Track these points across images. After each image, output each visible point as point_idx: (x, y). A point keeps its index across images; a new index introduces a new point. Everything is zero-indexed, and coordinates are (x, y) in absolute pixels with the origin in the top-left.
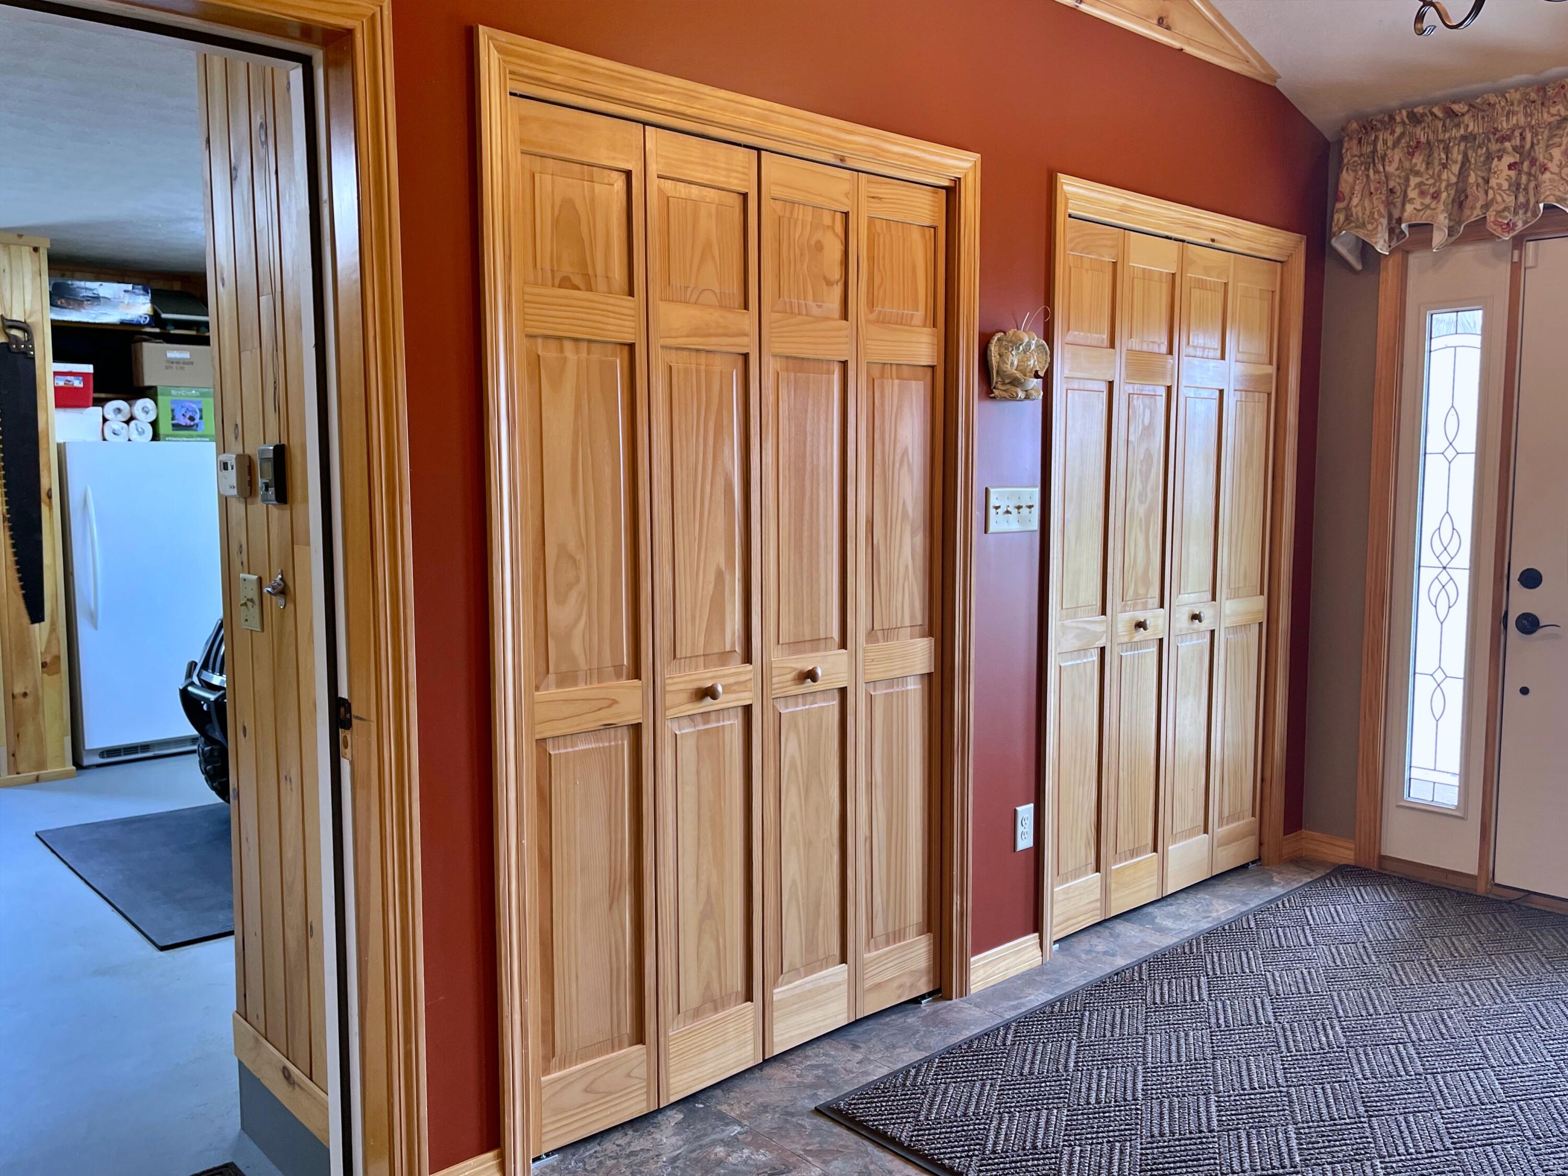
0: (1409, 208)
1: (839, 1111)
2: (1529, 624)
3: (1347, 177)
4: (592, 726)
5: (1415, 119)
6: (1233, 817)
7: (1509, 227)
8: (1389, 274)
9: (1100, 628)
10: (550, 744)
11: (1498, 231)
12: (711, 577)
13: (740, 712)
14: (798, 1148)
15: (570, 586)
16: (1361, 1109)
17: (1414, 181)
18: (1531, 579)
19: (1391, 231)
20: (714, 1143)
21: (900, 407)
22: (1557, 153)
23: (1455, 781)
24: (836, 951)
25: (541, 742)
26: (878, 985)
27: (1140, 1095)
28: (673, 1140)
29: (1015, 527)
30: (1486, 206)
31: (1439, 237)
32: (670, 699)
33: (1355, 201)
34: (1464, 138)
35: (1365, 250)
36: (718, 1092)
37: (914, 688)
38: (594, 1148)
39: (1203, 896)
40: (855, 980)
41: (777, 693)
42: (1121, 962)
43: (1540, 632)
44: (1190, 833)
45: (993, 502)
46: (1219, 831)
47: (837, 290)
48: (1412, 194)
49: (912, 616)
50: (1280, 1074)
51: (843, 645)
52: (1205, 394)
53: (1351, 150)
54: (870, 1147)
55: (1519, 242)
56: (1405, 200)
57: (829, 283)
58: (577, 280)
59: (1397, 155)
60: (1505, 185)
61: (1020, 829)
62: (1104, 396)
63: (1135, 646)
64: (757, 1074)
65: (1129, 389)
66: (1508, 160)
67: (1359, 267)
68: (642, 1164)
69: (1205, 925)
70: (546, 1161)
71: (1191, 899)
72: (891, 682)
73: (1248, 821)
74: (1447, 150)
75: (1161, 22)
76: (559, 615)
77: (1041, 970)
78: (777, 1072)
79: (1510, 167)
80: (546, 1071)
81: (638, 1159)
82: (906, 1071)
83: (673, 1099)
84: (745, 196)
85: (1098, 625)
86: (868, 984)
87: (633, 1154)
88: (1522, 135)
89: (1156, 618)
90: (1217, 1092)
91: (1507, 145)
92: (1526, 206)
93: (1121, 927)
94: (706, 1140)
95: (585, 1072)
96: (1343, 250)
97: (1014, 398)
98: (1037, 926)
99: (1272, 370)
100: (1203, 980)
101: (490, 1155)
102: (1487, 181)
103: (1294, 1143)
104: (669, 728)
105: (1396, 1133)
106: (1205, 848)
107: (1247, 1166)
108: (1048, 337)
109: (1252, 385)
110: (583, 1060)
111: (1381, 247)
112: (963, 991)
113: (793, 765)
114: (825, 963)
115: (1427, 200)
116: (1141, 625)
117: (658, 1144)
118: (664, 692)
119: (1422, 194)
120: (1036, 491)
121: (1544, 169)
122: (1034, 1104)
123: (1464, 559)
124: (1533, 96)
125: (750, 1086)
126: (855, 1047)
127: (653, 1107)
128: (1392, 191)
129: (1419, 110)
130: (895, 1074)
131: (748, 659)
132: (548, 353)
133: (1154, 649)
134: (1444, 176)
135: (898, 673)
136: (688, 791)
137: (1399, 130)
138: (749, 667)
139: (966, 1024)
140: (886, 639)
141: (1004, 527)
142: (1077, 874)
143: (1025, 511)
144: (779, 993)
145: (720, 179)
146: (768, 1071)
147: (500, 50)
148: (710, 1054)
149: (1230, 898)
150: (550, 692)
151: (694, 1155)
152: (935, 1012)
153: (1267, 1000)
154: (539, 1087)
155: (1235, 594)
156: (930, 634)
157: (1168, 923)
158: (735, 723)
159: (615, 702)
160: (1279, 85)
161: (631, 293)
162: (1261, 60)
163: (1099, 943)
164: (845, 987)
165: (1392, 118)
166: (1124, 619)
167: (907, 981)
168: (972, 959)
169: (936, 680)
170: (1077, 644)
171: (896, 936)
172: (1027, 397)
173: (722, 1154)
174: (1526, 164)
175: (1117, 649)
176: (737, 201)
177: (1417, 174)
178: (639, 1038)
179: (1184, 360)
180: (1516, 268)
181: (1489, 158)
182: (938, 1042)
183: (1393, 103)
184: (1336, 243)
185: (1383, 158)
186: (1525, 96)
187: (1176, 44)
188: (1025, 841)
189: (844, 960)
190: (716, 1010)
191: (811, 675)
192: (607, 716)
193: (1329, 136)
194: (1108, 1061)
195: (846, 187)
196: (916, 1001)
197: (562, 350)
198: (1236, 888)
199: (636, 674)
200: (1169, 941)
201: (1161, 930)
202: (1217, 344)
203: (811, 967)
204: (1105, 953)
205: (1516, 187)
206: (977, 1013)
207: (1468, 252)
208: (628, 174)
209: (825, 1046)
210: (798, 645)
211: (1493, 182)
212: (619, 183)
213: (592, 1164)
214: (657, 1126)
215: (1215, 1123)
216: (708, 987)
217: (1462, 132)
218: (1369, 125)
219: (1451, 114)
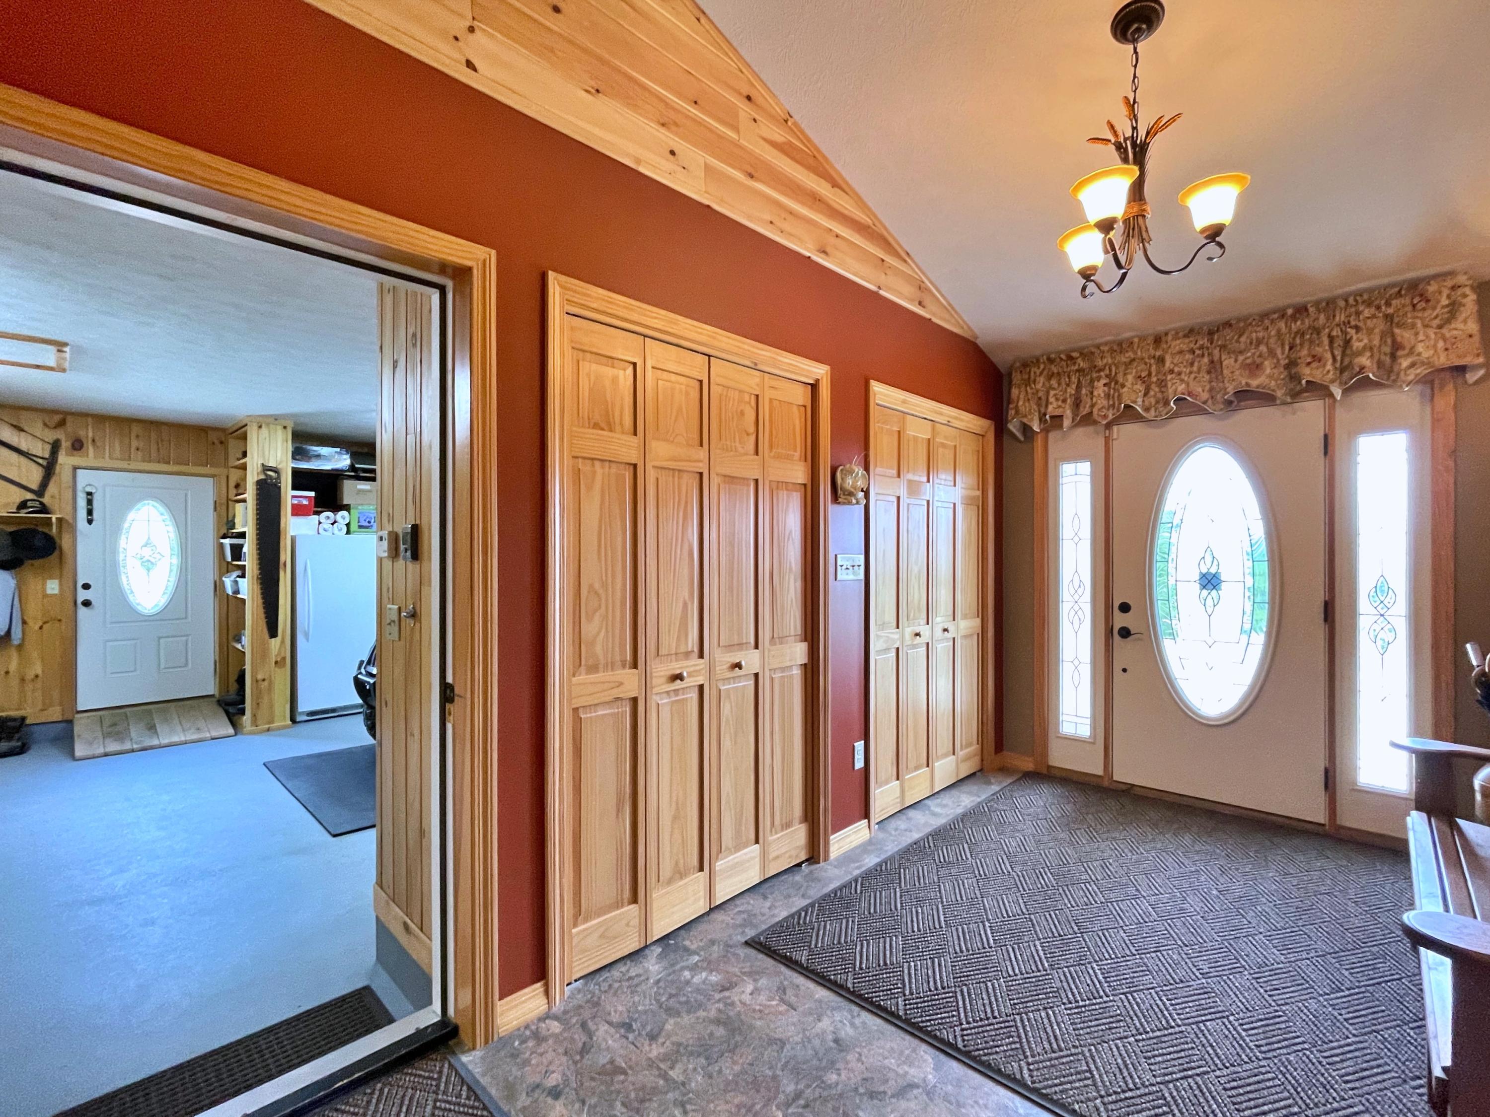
0: (1050, 408)
1: (760, 944)
2: (1125, 633)
3: (1015, 392)
4: (607, 699)
5: (1051, 361)
6: (967, 746)
7: (1105, 417)
8: (1039, 442)
9: (896, 636)
10: (581, 710)
11: (1099, 419)
12: (681, 604)
13: (696, 690)
14: (736, 970)
15: (595, 611)
16: (1076, 928)
17: (1052, 393)
18: (1125, 608)
19: (1040, 420)
20: (683, 969)
21: (787, 506)
22: (1130, 378)
23: (1088, 721)
24: (752, 836)
25: (576, 710)
26: (777, 858)
27: (943, 925)
28: (657, 967)
29: (851, 577)
30: (1093, 406)
31: (1067, 423)
32: (655, 681)
33: (1021, 403)
34: (1077, 371)
35: (1026, 429)
36: (682, 932)
37: (797, 672)
38: (605, 974)
39: (954, 792)
40: (764, 854)
41: (718, 677)
42: (916, 836)
43: (1131, 637)
44: (946, 755)
45: (839, 563)
46: (961, 753)
47: (753, 438)
48: (1052, 400)
49: (795, 628)
50: (1022, 906)
51: (756, 647)
52: (946, 505)
53: (1017, 378)
54: (783, 969)
55: (1109, 426)
56: (1047, 403)
57: (748, 434)
58: (603, 425)
59: (1041, 380)
60: (1102, 395)
61: (856, 756)
62: (895, 504)
63: (914, 646)
64: (706, 918)
65: (908, 501)
66: (1103, 381)
67: (1022, 438)
68: (637, 986)
69: (960, 811)
70: (575, 985)
71: (947, 795)
72: (783, 669)
73: (975, 747)
74: (1069, 377)
75: (920, 303)
76: (589, 629)
77: (870, 842)
78: (719, 916)
79: (1105, 385)
80: (575, 925)
81: (636, 981)
82: (798, 913)
83: (655, 939)
84: (701, 382)
85: (895, 635)
86: (771, 857)
87: (630, 978)
88: (1110, 370)
89: (925, 630)
90: (988, 920)
91: (1102, 374)
92: (1113, 406)
93: (911, 813)
94: (678, 967)
95: (600, 925)
96: (1014, 430)
97: (850, 503)
98: (866, 815)
99: (979, 493)
100: (966, 846)
101: (539, 985)
102: (1092, 393)
103: (1041, 953)
104: (654, 699)
105: (1100, 944)
106: (954, 765)
107: (1017, 971)
108: (867, 469)
109: (968, 502)
110: (599, 916)
111: (1036, 428)
112: (826, 859)
113: (727, 721)
114: (746, 846)
115: (1060, 403)
116: (918, 635)
117: (647, 971)
118: (651, 678)
119: (1057, 400)
120: (862, 557)
121: (1123, 386)
122: (881, 934)
123: (1087, 597)
124: (1115, 347)
125: (702, 927)
126: (765, 897)
127: (642, 945)
128: (1040, 398)
129: (1053, 356)
130: (792, 916)
131: (701, 656)
132: (585, 467)
133: (925, 648)
134: (1069, 390)
135: (788, 664)
136: (665, 739)
137: (1042, 366)
138: (701, 661)
139: (831, 880)
140: (781, 643)
141: (845, 577)
142: (887, 782)
143: (856, 568)
144: (719, 865)
145: (687, 372)
146: (714, 916)
147: (561, 286)
148: (676, 909)
149: (970, 793)
150: (582, 677)
151: (670, 978)
152: (811, 872)
153: (1005, 857)
154: (571, 937)
155: (965, 617)
156: (805, 640)
157: (938, 810)
158: (694, 695)
159: (621, 684)
160: (978, 342)
161: (635, 434)
162: (969, 327)
163: (900, 823)
164: (757, 859)
165: (1038, 361)
166: (909, 631)
167: (794, 853)
168: (832, 837)
169: (809, 667)
170: (885, 646)
171: (788, 825)
172: (858, 503)
173: (689, 977)
174: (1113, 384)
175: (905, 649)
176: (697, 384)
177: (1054, 389)
178: (634, 900)
179: (936, 486)
180: (1107, 440)
181: (1092, 381)
182: (816, 892)
183: (1037, 353)
184: (1011, 427)
185: (1034, 382)
186: (1111, 348)
187: (928, 316)
188: (859, 764)
189: (757, 842)
190: (681, 878)
191: (738, 666)
192: (616, 693)
193: (1002, 370)
194: (920, 901)
195: (757, 380)
196: (799, 865)
197: (593, 465)
198: (972, 787)
199: (635, 666)
200: (941, 821)
201: (934, 814)
202: (952, 478)
203: (738, 848)
204: (906, 830)
205: (1108, 396)
206: (836, 871)
207: (1080, 431)
208: (635, 364)
209: (747, 898)
210: (730, 647)
211: (1095, 393)
212: (630, 370)
213: (604, 986)
214: (645, 957)
215: (992, 942)
216: (677, 864)
217: (1076, 367)
218: (1025, 365)
219: (1070, 358)
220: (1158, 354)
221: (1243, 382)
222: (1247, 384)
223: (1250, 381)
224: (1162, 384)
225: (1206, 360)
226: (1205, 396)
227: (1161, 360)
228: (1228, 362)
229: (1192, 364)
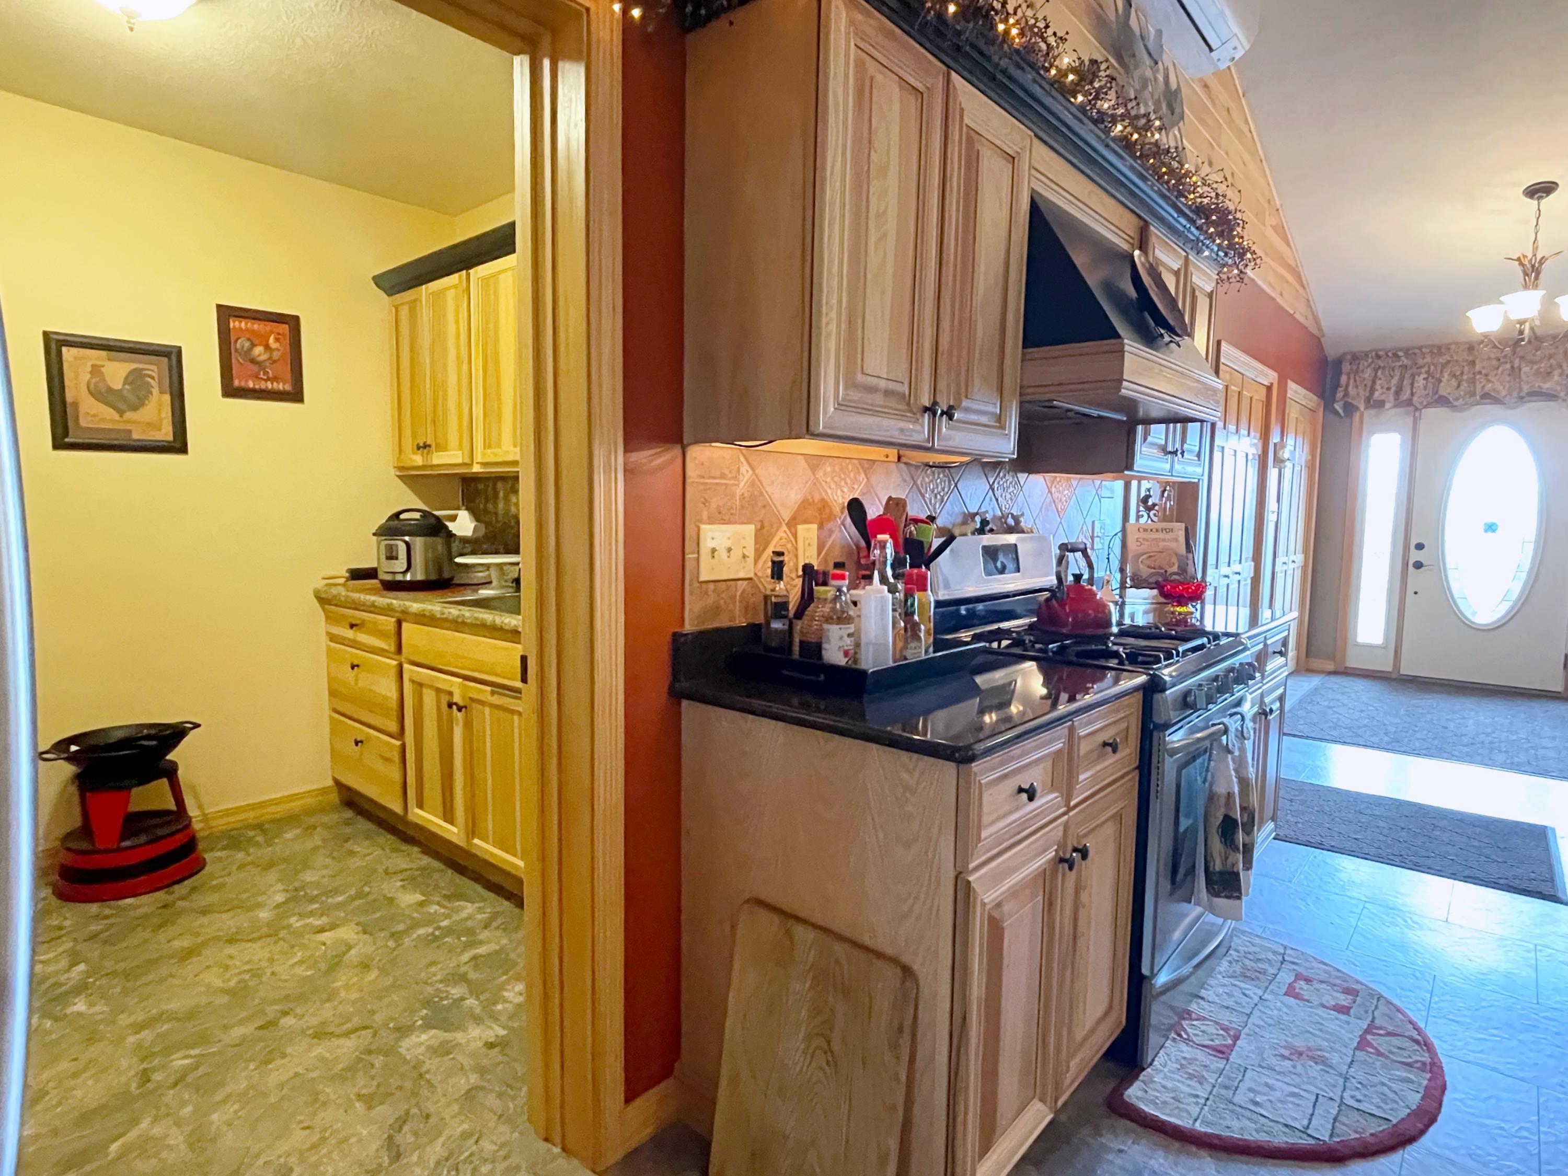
2: (1418, 565)
3: (1345, 378)
5: (1378, 357)
7: (1422, 403)
8: (1358, 416)
17: (1378, 382)
18: (1420, 547)
19: (1365, 401)
22: (1446, 375)
23: (1382, 633)
30: (1411, 393)
31: (1388, 405)
33: (1349, 388)
34: (1402, 366)
43: (1423, 569)
48: (1376, 387)
53: (1346, 367)
55: (1421, 409)
56: (1373, 390)
59: (1369, 371)
60: (1421, 386)
66: (1423, 376)
67: (1342, 414)
74: (1394, 371)
79: (1424, 379)
88: (1429, 368)
91: (1422, 370)
92: (1429, 394)
102: (1412, 384)
115: (1384, 390)
119: (1382, 388)
121: (1439, 381)
124: (1435, 350)
129: (1381, 353)
134: (1393, 381)
137: (1370, 360)
160: (1323, 339)
162: (1322, 329)
165: (1367, 355)
174: (1431, 379)
177: (1380, 379)
180: (1416, 418)
181: (1413, 375)
183: (1366, 349)
184: (1337, 406)
185: (1363, 371)
186: (1431, 352)
193: (1335, 361)
205: (1426, 388)
207: (1399, 411)
211: (1415, 385)
217: (1400, 363)
218: (1355, 357)
219: (1396, 355)
220: (1470, 358)
221: (1537, 385)
222: (1540, 387)
223: (1541, 384)
224: (1473, 381)
225: (1508, 366)
226: (1504, 393)
227: (1473, 363)
228: (1525, 369)
229: (1498, 368)
